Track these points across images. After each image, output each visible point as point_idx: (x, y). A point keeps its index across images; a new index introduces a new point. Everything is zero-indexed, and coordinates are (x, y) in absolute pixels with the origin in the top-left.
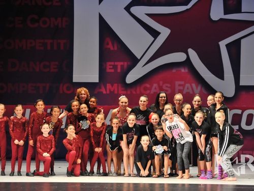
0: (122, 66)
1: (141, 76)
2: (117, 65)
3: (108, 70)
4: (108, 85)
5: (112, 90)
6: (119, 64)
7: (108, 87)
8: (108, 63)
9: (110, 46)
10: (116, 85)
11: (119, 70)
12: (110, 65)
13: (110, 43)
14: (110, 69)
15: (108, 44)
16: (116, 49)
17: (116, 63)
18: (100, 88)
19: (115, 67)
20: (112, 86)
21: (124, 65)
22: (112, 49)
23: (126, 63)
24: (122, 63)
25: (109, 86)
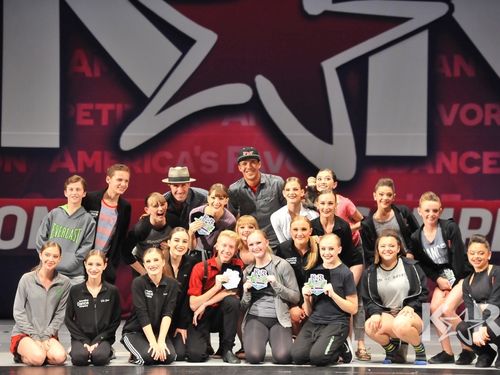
0: (111, 113)
1: (154, 134)
2: (100, 112)
3: (81, 122)
4: (80, 153)
5: (89, 165)
6: (105, 108)
7: (80, 159)
8: (82, 106)
9: (85, 69)
10: (97, 154)
11: (105, 121)
12: (85, 110)
13: (85, 63)
14: (85, 118)
15: (80, 64)
16: (97, 74)
17: (99, 106)
18: (63, 160)
19: (96, 115)
20: (90, 155)
21: (115, 110)
22: (89, 74)
23: (119, 107)
24: (111, 106)
25: (82, 155)
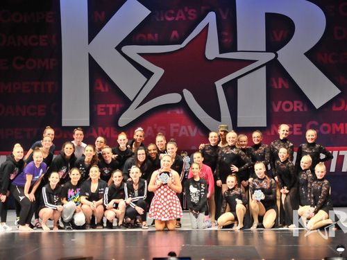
0: (114, 109)
2: (109, 108)
3: (99, 113)
4: (99, 128)
5: (104, 134)
6: (111, 107)
7: (100, 131)
8: (100, 106)
9: (101, 88)
10: (107, 128)
11: (111, 113)
12: (101, 108)
13: (101, 85)
14: (101, 111)
15: (98, 86)
16: (107, 90)
17: (108, 106)
18: (91, 132)
19: (106, 110)
20: (104, 130)
21: (116, 107)
22: (103, 90)
23: (118, 106)
24: (114, 106)
